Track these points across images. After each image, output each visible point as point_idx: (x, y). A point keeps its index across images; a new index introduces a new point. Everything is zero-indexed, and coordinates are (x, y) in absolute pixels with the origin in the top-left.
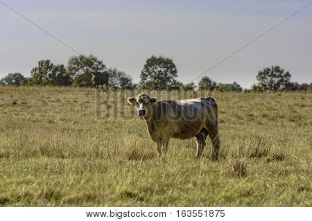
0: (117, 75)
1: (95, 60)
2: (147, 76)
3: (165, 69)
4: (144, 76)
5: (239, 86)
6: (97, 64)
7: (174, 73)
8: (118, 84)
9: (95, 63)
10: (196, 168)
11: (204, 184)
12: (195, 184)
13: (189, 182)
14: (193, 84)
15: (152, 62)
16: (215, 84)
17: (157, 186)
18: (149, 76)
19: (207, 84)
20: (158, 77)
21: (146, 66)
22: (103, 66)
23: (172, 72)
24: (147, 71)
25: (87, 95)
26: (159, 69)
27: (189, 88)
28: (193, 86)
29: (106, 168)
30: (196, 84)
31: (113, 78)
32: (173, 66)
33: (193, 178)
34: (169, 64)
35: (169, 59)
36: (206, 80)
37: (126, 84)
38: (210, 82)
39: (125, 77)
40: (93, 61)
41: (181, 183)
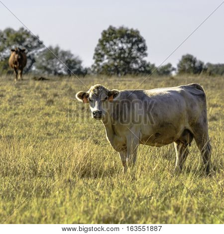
0: (60, 55)
1: (28, 34)
2: (103, 56)
3: (129, 45)
4: (98, 56)
6: (31, 39)
7: (143, 50)
8: (62, 68)
9: (28, 39)
10: (177, 187)
11: (190, 210)
12: (177, 210)
13: (168, 207)
14: (169, 65)
15: (110, 35)
16: (202, 64)
17: (123, 215)
18: (106, 57)
19: (190, 65)
20: (119, 57)
21: (101, 42)
22: (40, 44)
23: (139, 50)
24: (104, 48)
25: (18, 86)
26: (120, 45)
27: (165, 71)
28: (170, 69)
29: (48, 191)
31: (54, 60)
32: (141, 40)
33: (173, 201)
34: (134, 38)
35: (135, 29)
36: (189, 59)
37: (74, 68)
38: (194, 62)
39: (73, 58)
40: (24, 36)
41: (157, 209)
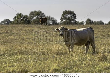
0: (50, 19)
1: (41, 12)
2: (63, 19)
3: (71, 16)
4: (62, 19)
5: (103, 22)
6: (42, 14)
7: (75, 17)
8: (51, 23)
9: (41, 14)
10: (85, 58)
11: (89, 65)
12: (85, 65)
13: (83, 64)
14: (83, 22)
15: (65, 13)
16: (93, 21)
17: (69, 66)
18: (64, 19)
19: (89, 22)
20: (68, 19)
21: (63, 15)
22: (45, 15)
23: (74, 17)
24: (63, 17)
25: (38, 28)
26: (68, 16)
28: (83, 23)
29: (47, 59)
30: (85, 22)
31: (49, 20)
32: (74, 14)
33: (84, 62)
34: (72, 14)
35: (73, 11)
36: (89, 20)
37: (55, 23)
38: (90, 21)
39: (54, 20)
40: (40, 13)
41: (79, 64)
